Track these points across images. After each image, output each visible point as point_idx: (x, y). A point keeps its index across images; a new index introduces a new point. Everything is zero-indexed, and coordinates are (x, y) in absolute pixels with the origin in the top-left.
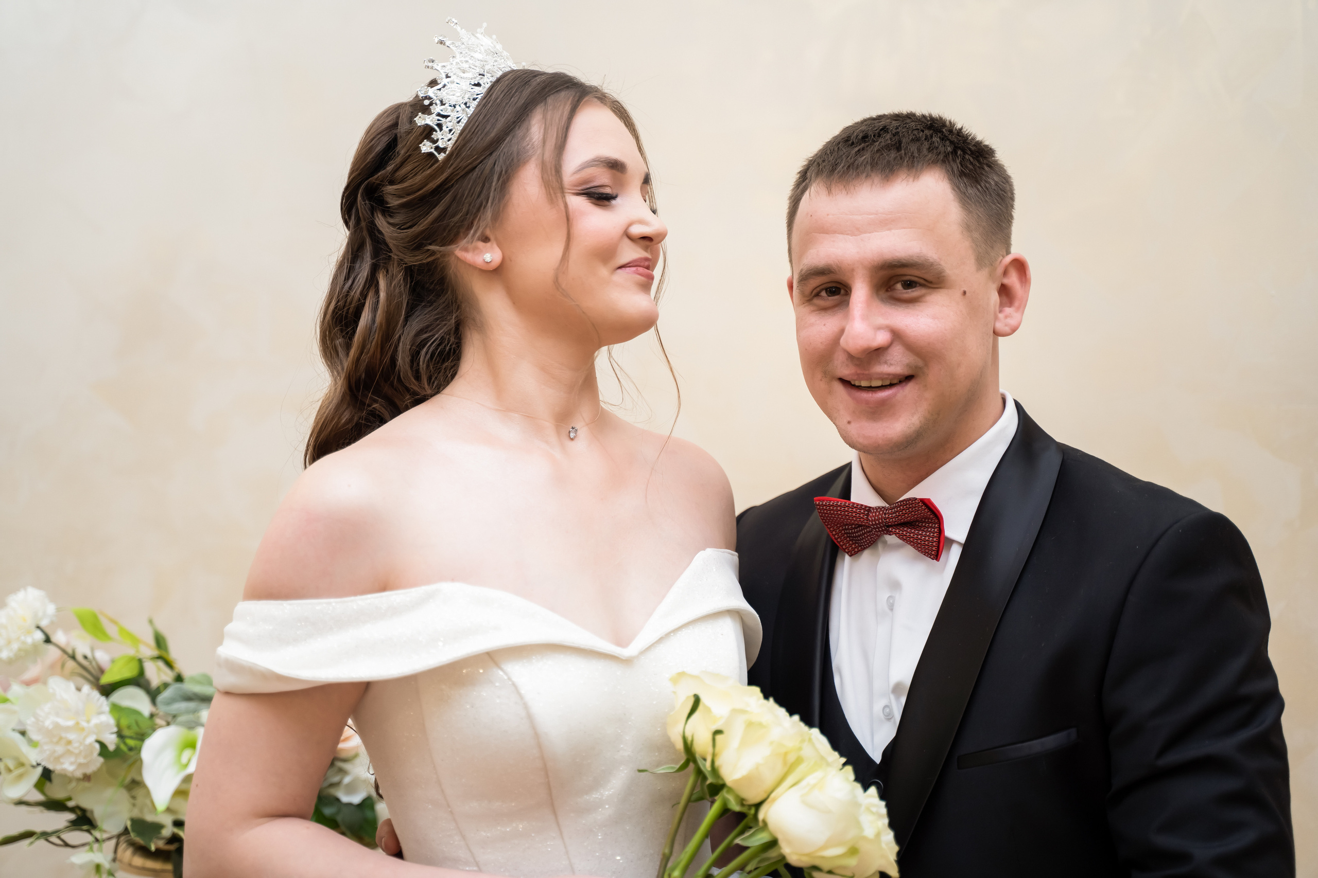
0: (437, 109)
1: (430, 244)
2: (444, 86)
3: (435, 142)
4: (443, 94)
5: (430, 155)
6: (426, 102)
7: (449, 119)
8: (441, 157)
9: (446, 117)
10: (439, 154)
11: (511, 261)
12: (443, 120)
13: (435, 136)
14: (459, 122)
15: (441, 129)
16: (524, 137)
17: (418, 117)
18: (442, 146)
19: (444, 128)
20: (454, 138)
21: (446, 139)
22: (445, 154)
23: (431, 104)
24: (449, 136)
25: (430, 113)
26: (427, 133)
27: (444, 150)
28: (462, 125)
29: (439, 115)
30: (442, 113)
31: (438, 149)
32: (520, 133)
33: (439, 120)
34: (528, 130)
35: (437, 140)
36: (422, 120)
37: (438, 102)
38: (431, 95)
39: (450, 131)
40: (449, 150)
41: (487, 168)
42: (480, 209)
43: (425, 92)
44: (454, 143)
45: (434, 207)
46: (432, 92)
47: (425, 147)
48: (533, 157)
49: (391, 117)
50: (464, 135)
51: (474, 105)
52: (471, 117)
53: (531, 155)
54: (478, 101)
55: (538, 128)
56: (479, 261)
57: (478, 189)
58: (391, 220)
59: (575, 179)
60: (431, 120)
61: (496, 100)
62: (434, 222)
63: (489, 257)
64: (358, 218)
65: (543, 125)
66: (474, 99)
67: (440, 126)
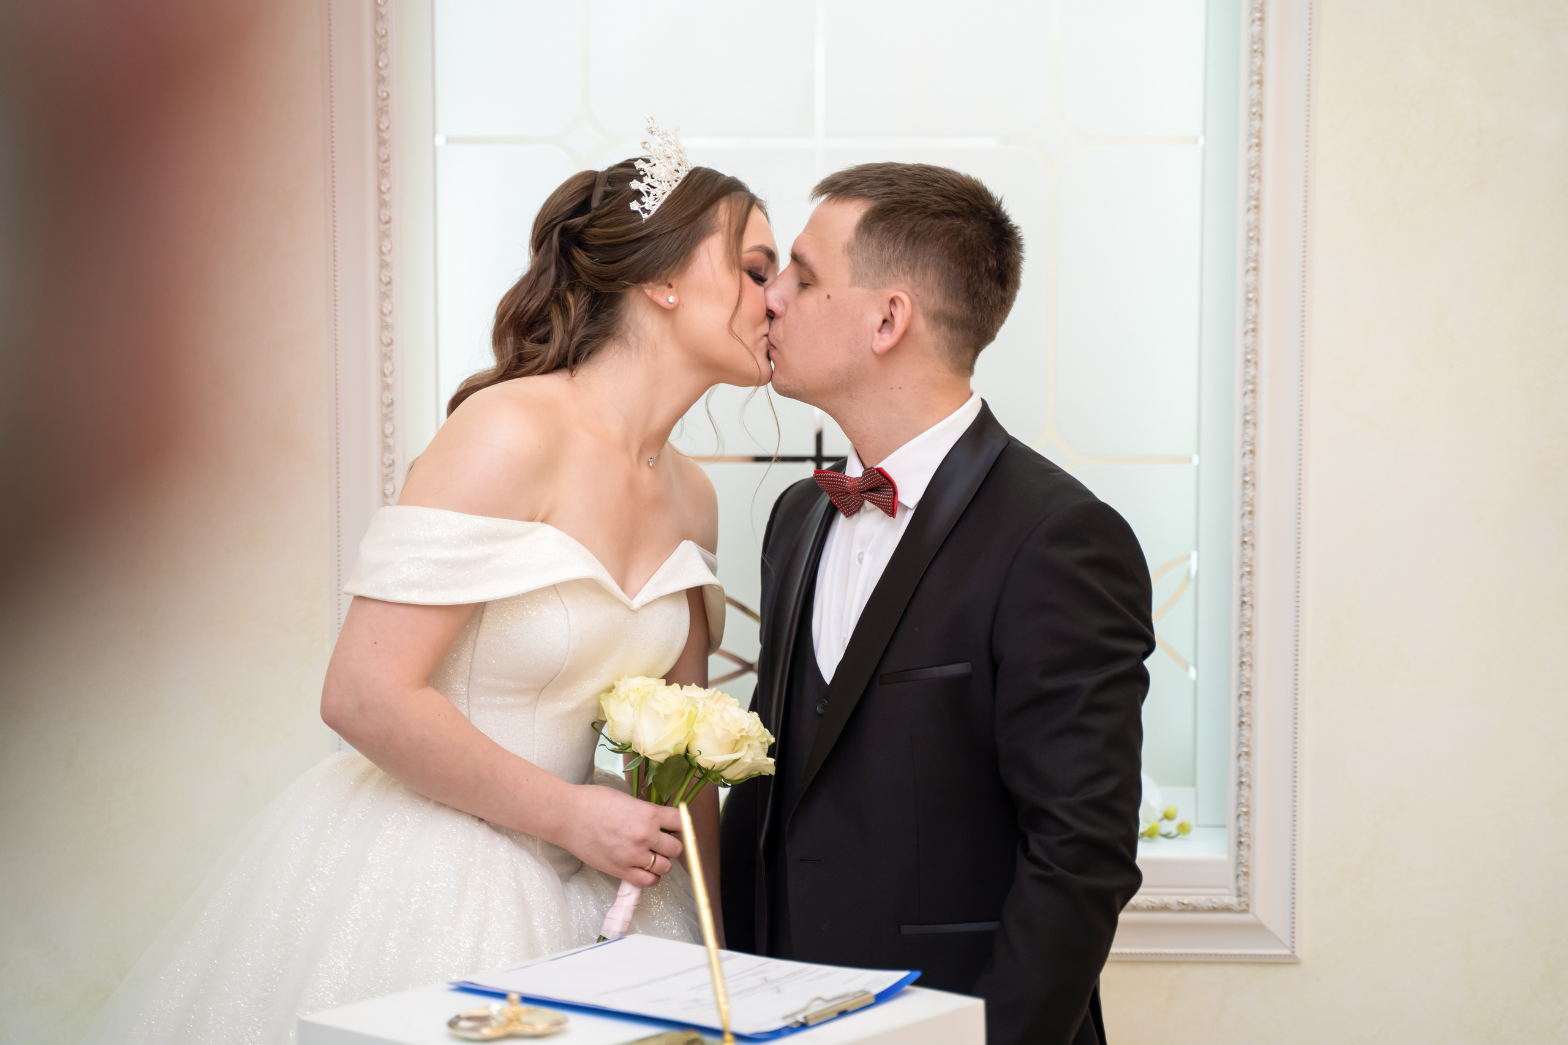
0: (647, 180)
1: (624, 280)
2: (656, 165)
3: (643, 203)
4: (654, 170)
5: (636, 212)
6: (642, 173)
7: (655, 189)
8: (645, 216)
9: (654, 188)
10: (644, 213)
11: (683, 306)
12: (651, 190)
13: (643, 199)
14: (663, 194)
15: (649, 196)
16: (714, 216)
17: (633, 182)
18: (647, 208)
19: (651, 195)
20: (658, 205)
21: (652, 204)
22: (648, 214)
23: (645, 175)
24: (654, 203)
25: (642, 182)
26: (638, 195)
27: (648, 212)
28: (666, 196)
29: (648, 184)
30: (651, 184)
31: (643, 209)
32: (711, 211)
33: (648, 189)
34: (717, 211)
35: (644, 203)
37: (649, 175)
38: (646, 169)
39: (656, 199)
40: (651, 214)
41: (685, 232)
42: (673, 261)
43: (639, 165)
44: (657, 208)
45: (635, 252)
46: (645, 166)
47: (634, 206)
48: (719, 233)
49: (589, 179)
50: (669, 204)
51: (675, 185)
52: (673, 192)
53: (717, 231)
54: (678, 183)
55: (723, 212)
56: (662, 301)
57: (675, 246)
58: (588, 254)
59: (747, 256)
60: (642, 187)
61: (695, 185)
62: (633, 264)
63: (672, 299)
64: (550, 248)
65: (728, 212)
66: (676, 181)
67: (648, 193)
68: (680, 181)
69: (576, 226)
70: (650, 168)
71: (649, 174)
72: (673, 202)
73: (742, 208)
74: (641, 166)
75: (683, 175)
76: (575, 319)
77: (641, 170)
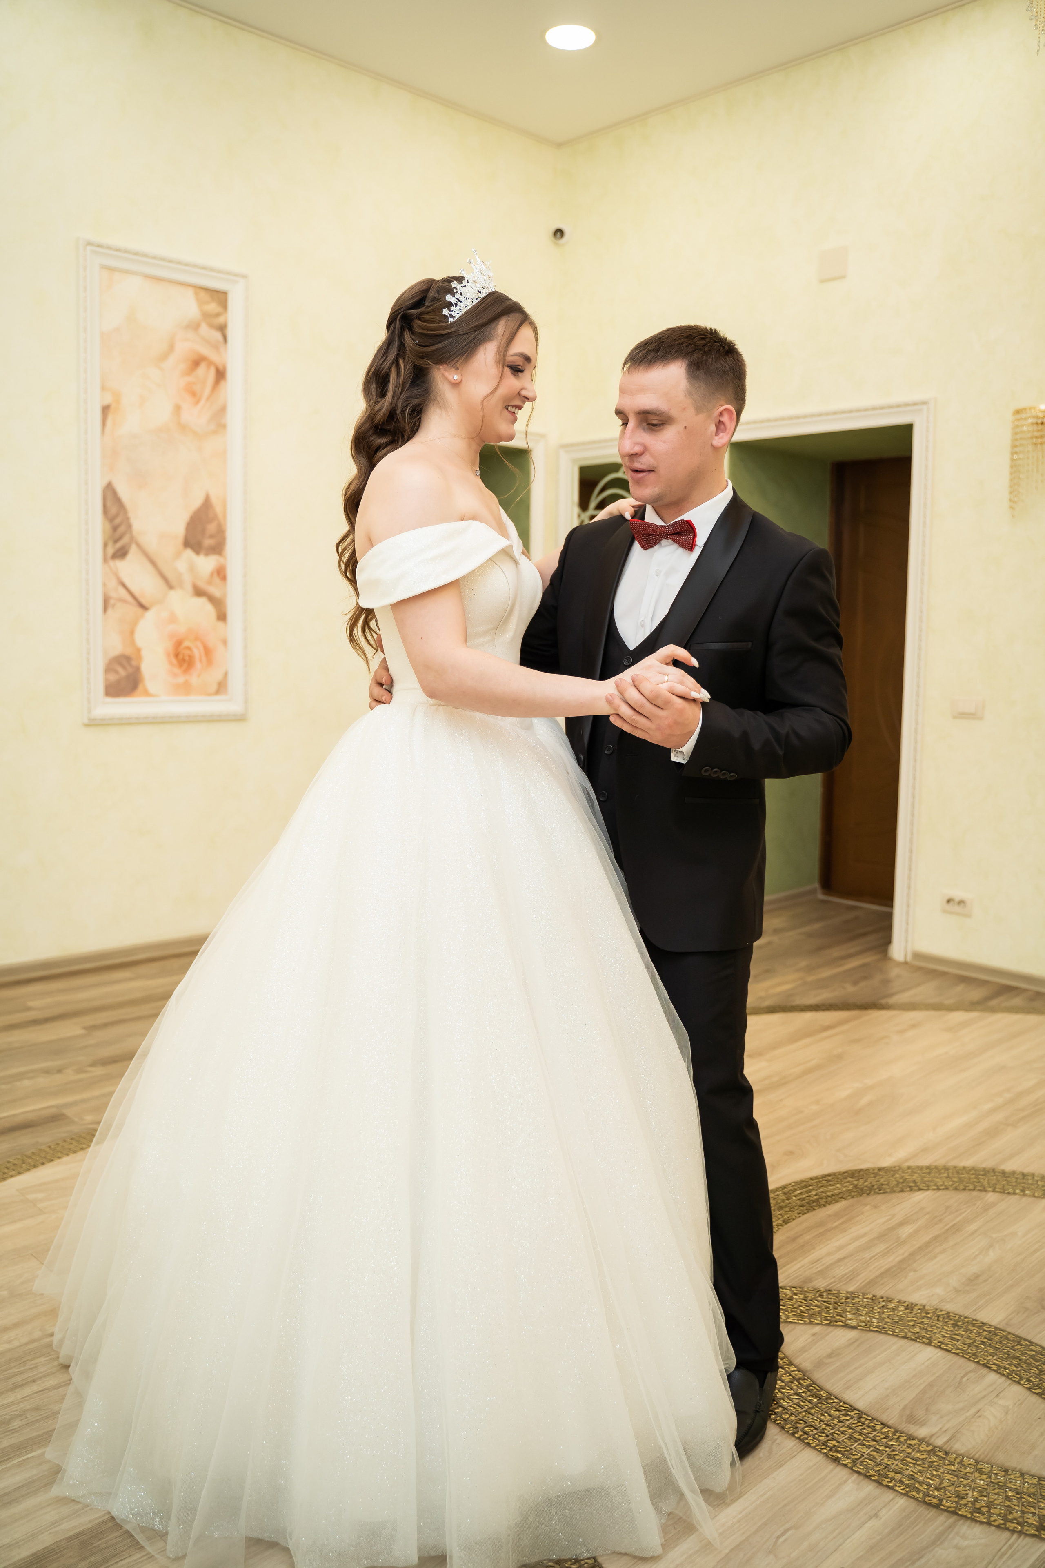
0: (457, 296)
1: (428, 360)
2: (465, 286)
3: (451, 311)
4: (463, 290)
5: (446, 316)
6: (455, 291)
7: (462, 303)
8: (451, 320)
9: (461, 302)
10: (451, 318)
11: (465, 383)
12: (459, 303)
13: (452, 308)
14: (465, 307)
15: (456, 307)
16: (494, 328)
17: (448, 295)
18: (454, 315)
19: (458, 306)
20: (461, 313)
21: (457, 313)
22: (454, 319)
23: (457, 292)
24: (459, 312)
25: (454, 296)
26: (449, 305)
27: (454, 317)
28: (467, 309)
29: (458, 299)
31: (451, 315)
32: (493, 325)
33: (457, 302)
34: (497, 325)
35: (452, 311)
36: (449, 297)
38: (458, 289)
39: (460, 309)
40: (456, 318)
41: (472, 336)
42: (461, 354)
43: (455, 284)
44: (460, 315)
45: (439, 343)
46: (459, 286)
47: (446, 312)
48: (495, 340)
49: (427, 285)
50: (466, 315)
51: (476, 302)
52: (472, 307)
53: (494, 339)
54: (478, 300)
55: (501, 327)
56: (450, 377)
57: (464, 344)
58: (413, 337)
59: (510, 359)
60: (453, 300)
61: (487, 305)
62: (437, 350)
63: (455, 377)
64: (395, 328)
65: (505, 327)
66: (477, 299)
67: (456, 305)
68: (479, 299)
69: (412, 315)
70: (461, 288)
71: (459, 292)
72: (470, 314)
73: (514, 325)
74: (455, 286)
75: (483, 295)
76: (404, 379)
77: (455, 288)
